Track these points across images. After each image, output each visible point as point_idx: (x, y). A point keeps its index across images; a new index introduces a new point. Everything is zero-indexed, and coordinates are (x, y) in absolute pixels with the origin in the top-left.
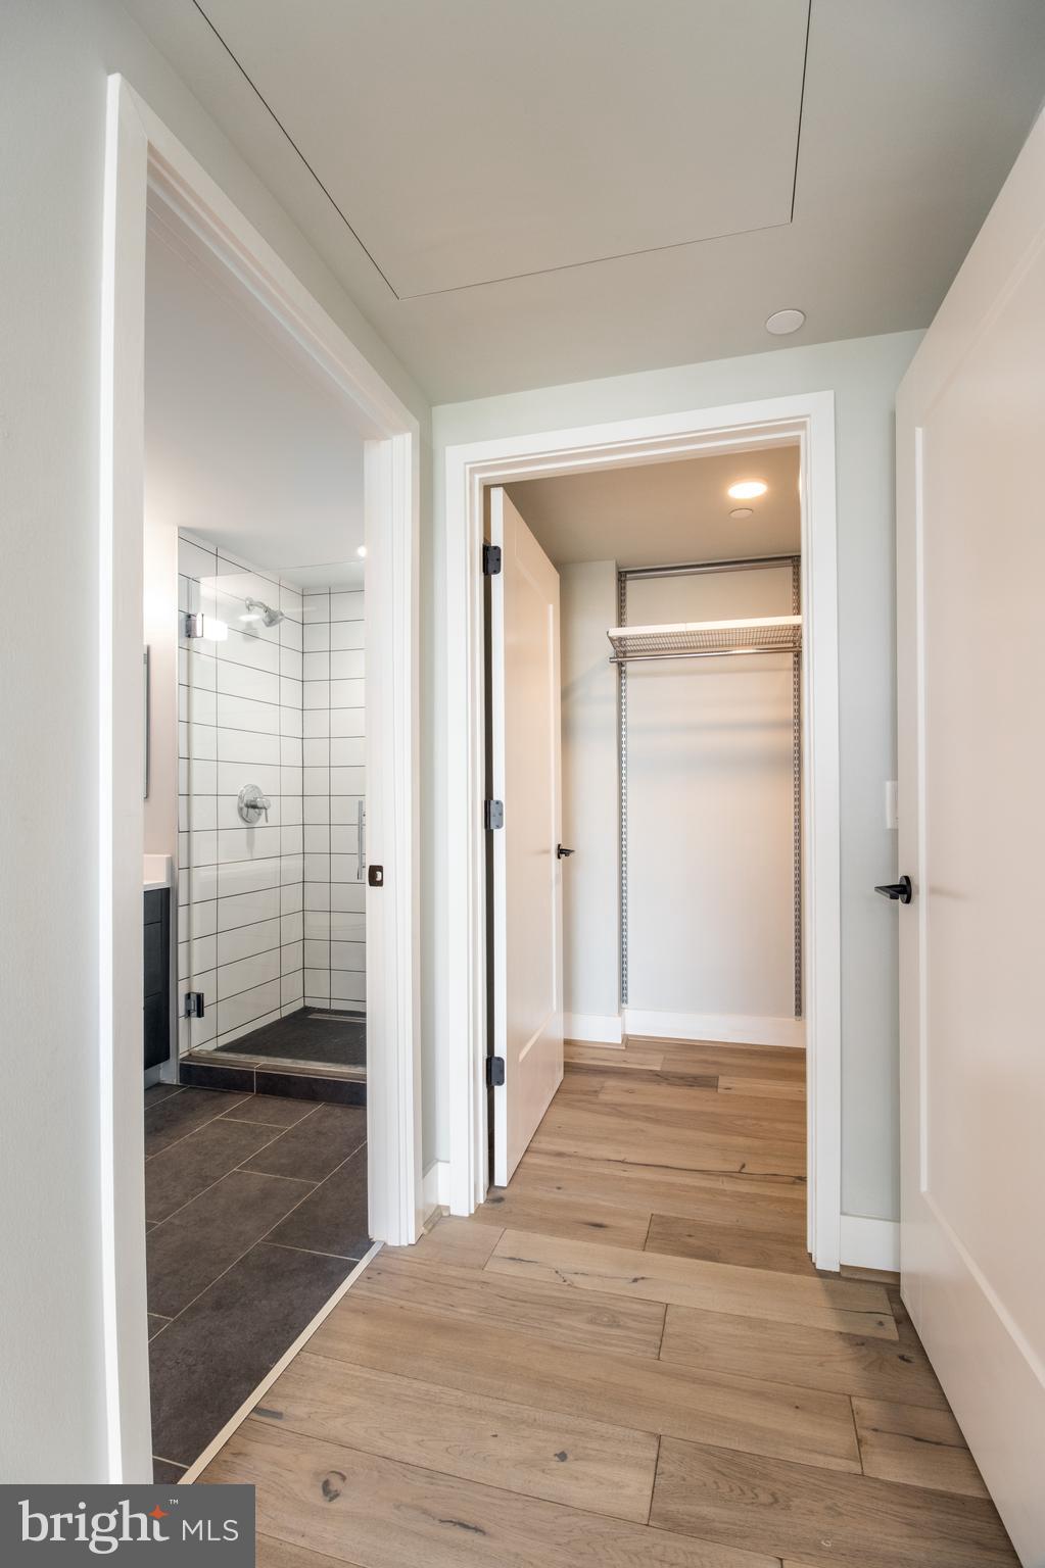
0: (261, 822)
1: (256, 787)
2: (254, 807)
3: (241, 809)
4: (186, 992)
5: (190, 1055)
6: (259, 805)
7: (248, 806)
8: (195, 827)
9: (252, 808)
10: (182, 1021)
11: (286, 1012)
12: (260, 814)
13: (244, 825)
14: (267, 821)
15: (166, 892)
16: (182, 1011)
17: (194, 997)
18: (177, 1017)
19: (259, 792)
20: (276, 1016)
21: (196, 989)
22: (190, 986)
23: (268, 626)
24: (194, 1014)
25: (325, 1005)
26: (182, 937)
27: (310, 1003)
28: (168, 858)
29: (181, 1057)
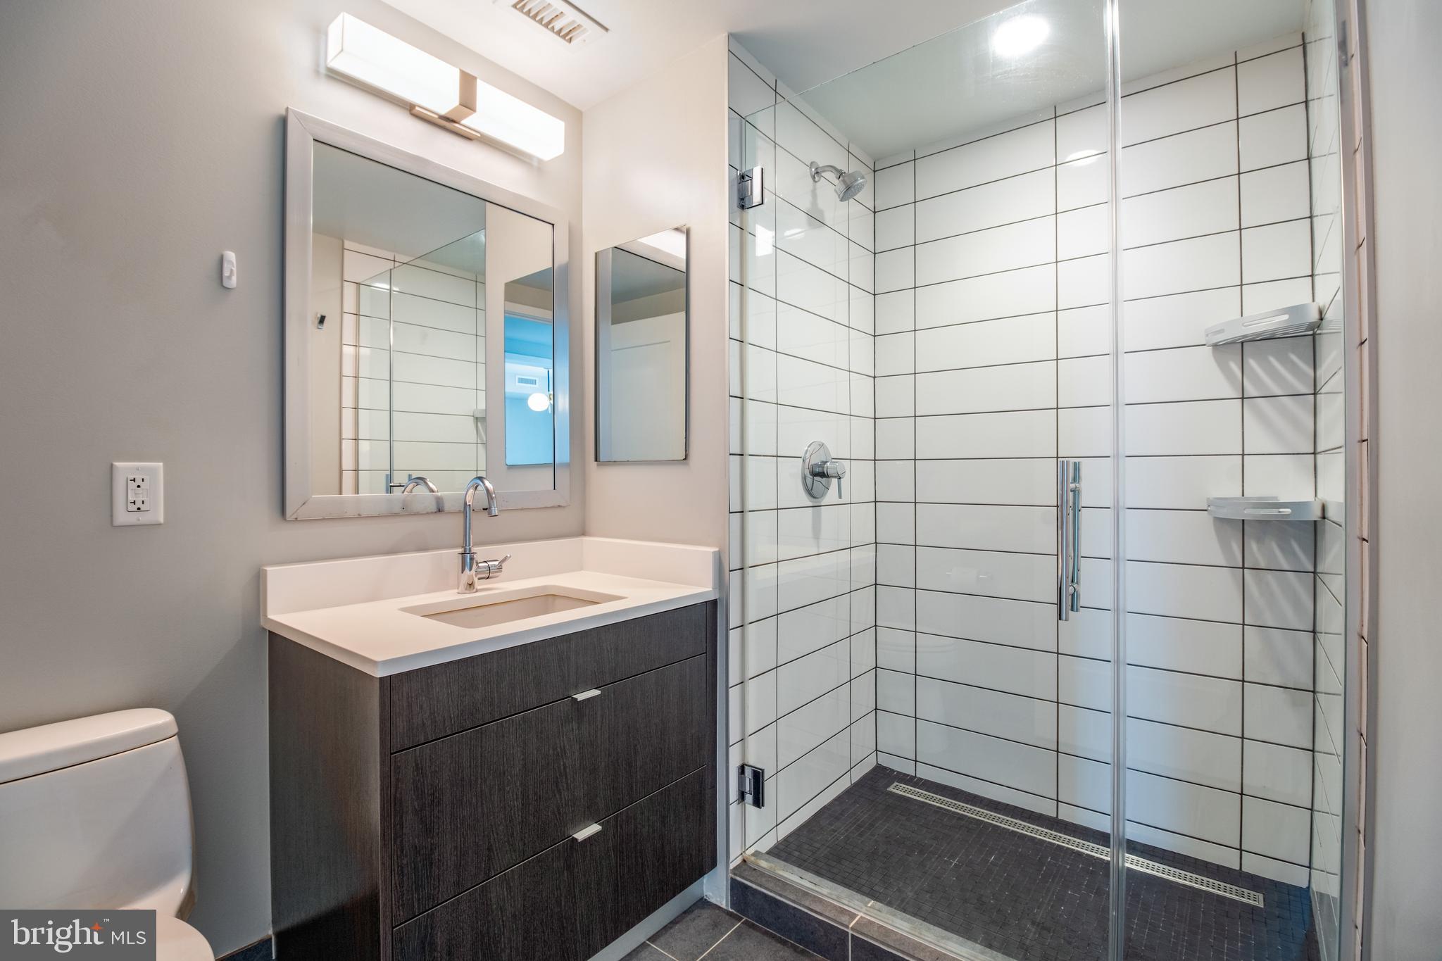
0: (831, 496)
1: (822, 445)
2: (823, 475)
3: (804, 478)
4: (739, 764)
5: (744, 861)
6: (831, 472)
7: (814, 474)
8: (750, 505)
9: (819, 474)
10: (734, 808)
11: (857, 775)
12: (829, 484)
13: (807, 501)
14: (840, 497)
15: (714, 603)
16: (734, 795)
17: (748, 772)
18: (728, 805)
19: (827, 452)
20: (844, 784)
21: (752, 760)
22: (744, 753)
23: (841, 200)
24: (749, 798)
25: (908, 769)
26: (734, 678)
27: (885, 761)
28: (714, 552)
29: (732, 866)
